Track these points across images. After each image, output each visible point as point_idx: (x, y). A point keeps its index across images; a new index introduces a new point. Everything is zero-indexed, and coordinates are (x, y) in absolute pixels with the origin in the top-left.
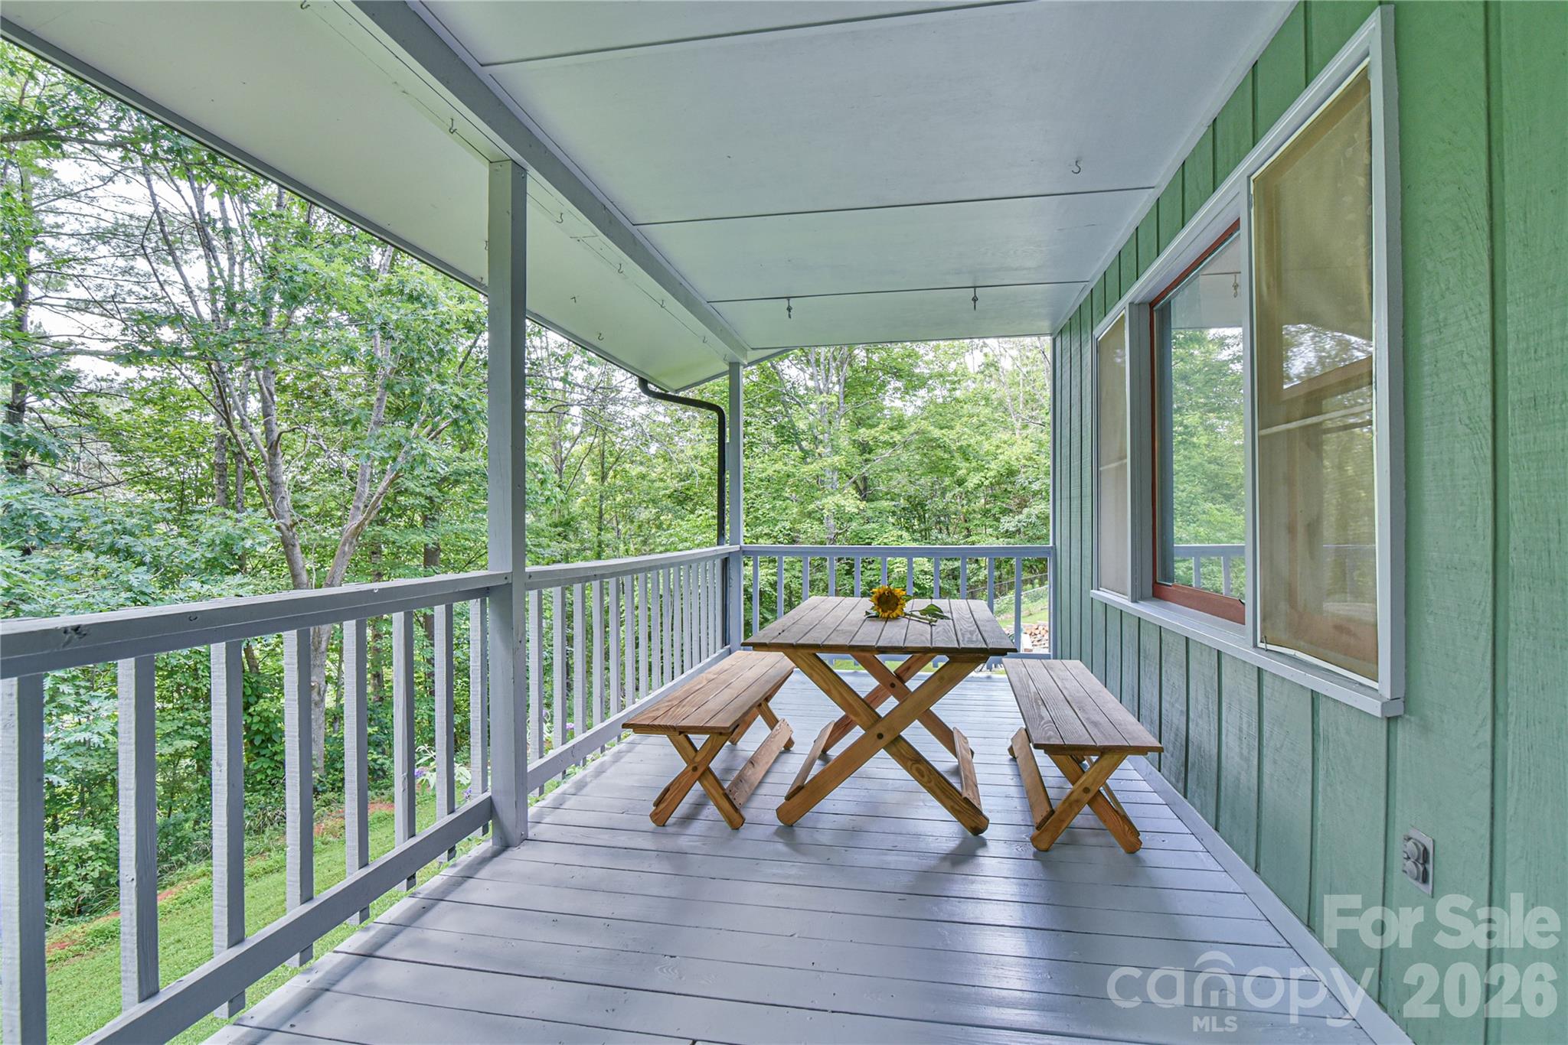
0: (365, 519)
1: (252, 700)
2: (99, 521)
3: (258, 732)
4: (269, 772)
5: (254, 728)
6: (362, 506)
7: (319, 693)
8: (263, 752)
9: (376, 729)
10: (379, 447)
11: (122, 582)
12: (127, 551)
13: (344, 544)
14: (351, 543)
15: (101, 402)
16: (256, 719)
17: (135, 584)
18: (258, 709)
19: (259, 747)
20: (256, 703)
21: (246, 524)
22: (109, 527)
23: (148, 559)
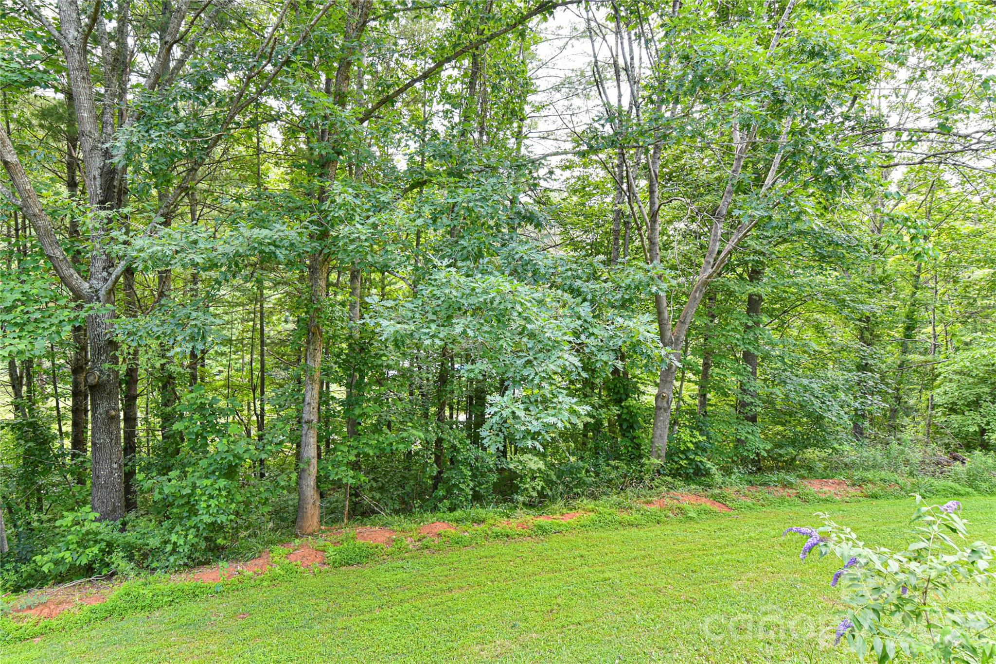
0: (714, 272)
1: (624, 397)
2: (564, 269)
3: (625, 420)
4: (630, 449)
5: (624, 416)
6: (712, 261)
7: (667, 402)
8: (627, 434)
9: (705, 438)
10: (760, 206)
11: (575, 313)
12: (578, 290)
13: (696, 292)
14: (701, 291)
15: (551, 194)
16: (625, 411)
17: (583, 315)
18: (627, 404)
19: (625, 430)
20: (626, 400)
21: (653, 273)
22: (570, 273)
23: (589, 297)
